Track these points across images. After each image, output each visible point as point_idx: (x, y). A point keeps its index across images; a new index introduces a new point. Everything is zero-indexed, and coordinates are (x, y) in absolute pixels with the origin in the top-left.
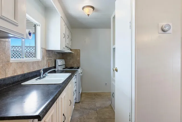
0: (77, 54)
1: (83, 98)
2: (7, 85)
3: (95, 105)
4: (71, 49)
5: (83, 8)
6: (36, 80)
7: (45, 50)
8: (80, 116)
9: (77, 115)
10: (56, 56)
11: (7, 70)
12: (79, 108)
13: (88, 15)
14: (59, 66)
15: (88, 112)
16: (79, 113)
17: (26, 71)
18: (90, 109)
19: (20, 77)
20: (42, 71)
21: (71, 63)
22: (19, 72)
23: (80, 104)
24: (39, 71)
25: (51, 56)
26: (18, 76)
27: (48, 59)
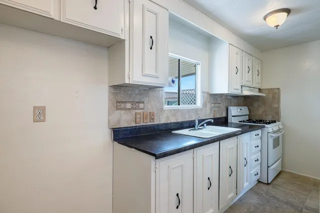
0: (273, 97)
1: (279, 180)
2: (160, 130)
3: (304, 202)
4: (259, 89)
5: (265, 18)
6: (189, 130)
7: (208, 95)
8: (258, 203)
9: (254, 200)
10: (229, 101)
11: (161, 117)
12: (263, 193)
13: (277, 26)
14: (233, 116)
15: (277, 205)
16: (258, 198)
17: (180, 120)
18: (287, 203)
19: (173, 124)
20: (197, 122)
21: (260, 113)
22: (173, 120)
23: (270, 187)
24: (194, 121)
25: (219, 102)
26: (171, 123)
27: (213, 106)
